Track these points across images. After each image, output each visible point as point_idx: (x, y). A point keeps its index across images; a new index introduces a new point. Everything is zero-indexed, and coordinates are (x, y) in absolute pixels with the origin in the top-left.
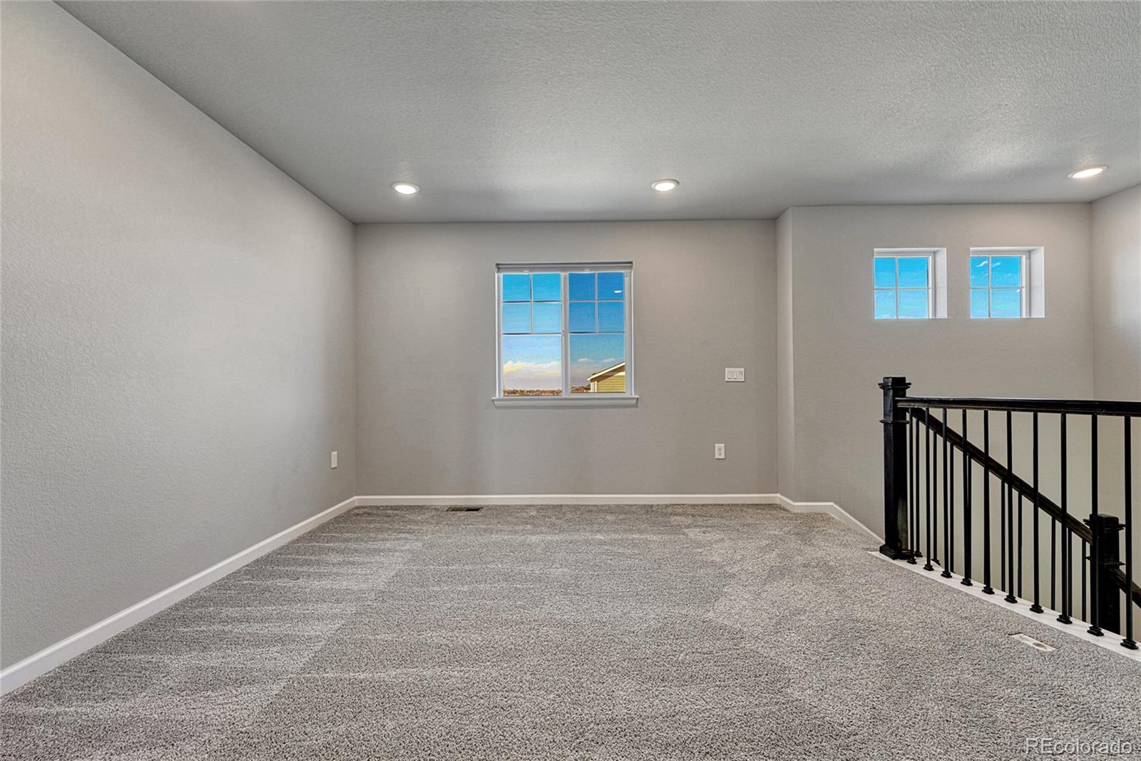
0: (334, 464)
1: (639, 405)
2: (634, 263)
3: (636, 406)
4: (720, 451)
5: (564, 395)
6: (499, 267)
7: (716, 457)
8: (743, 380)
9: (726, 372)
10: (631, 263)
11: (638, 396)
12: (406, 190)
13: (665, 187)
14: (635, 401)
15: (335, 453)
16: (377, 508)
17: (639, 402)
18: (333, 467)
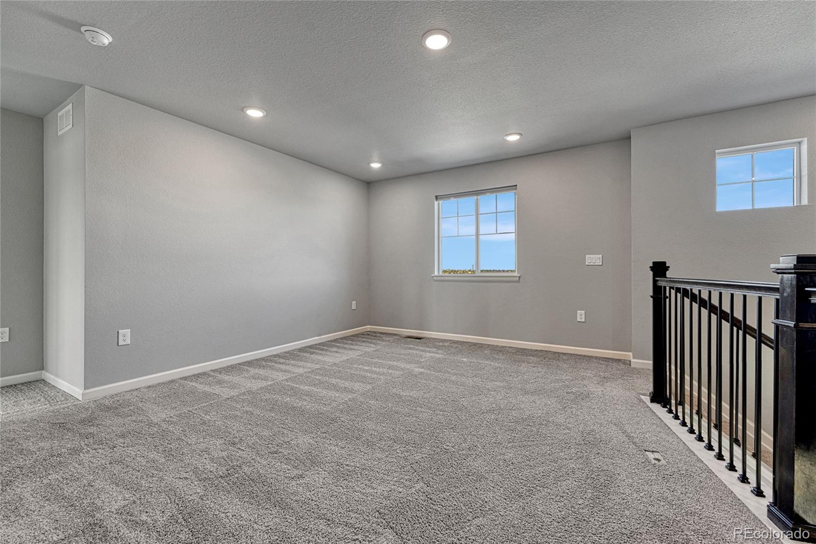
0: (354, 307)
1: (521, 281)
2: (518, 187)
3: (518, 281)
4: (581, 316)
5: (476, 274)
6: (437, 198)
7: (578, 320)
8: (601, 264)
9: (587, 258)
10: (516, 186)
11: (519, 275)
12: (376, 166)
13: (513, 138)
14: (518, 278)
15: (354, 302)
16: (375, 332)
17: (521, 279)
18: (353, 308)
